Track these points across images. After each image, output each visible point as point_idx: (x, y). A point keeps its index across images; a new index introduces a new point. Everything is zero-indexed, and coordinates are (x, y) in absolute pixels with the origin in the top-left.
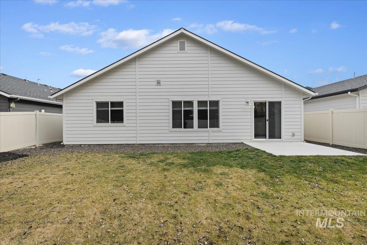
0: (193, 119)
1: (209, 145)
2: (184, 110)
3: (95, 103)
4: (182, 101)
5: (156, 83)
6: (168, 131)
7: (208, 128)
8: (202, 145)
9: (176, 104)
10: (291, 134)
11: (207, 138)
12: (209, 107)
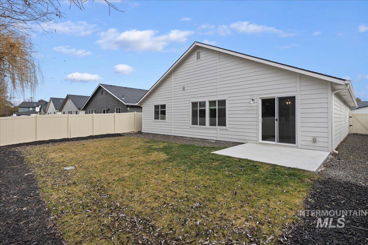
0: (205, 117)
1: (217, 142)
2: (200, 110)
3: (154, 106)
4: (198, 102)
5: (182, 89)
7: (216, 126)
9: (194, 104)
10: (311, 139)
11: (215, 135)
12: (218, 106)
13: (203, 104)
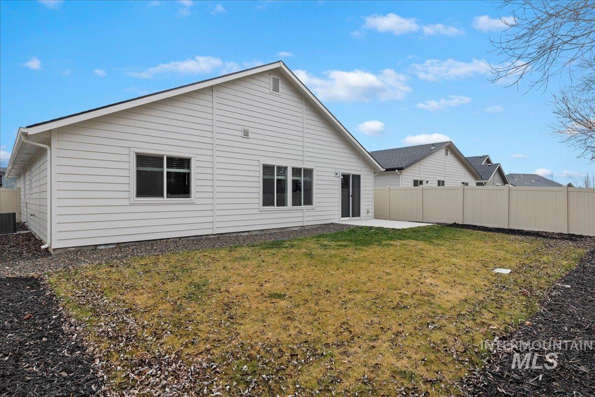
1: (303, 228)
2: (277, 179)
3: (134, 155)
5: (242, 134)
6: (257, 211)
7: (301, 205)
8: (296, 229)
9: (268, 169)
10: (366, 211)
11: (301, 219)
12: (304, 177)
13: (282, 170)
